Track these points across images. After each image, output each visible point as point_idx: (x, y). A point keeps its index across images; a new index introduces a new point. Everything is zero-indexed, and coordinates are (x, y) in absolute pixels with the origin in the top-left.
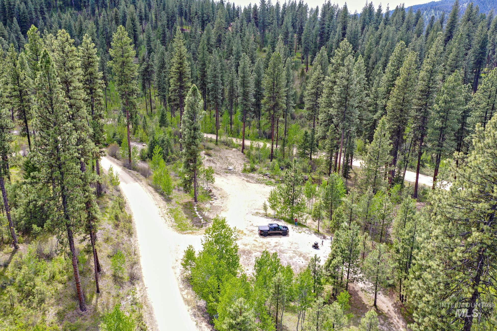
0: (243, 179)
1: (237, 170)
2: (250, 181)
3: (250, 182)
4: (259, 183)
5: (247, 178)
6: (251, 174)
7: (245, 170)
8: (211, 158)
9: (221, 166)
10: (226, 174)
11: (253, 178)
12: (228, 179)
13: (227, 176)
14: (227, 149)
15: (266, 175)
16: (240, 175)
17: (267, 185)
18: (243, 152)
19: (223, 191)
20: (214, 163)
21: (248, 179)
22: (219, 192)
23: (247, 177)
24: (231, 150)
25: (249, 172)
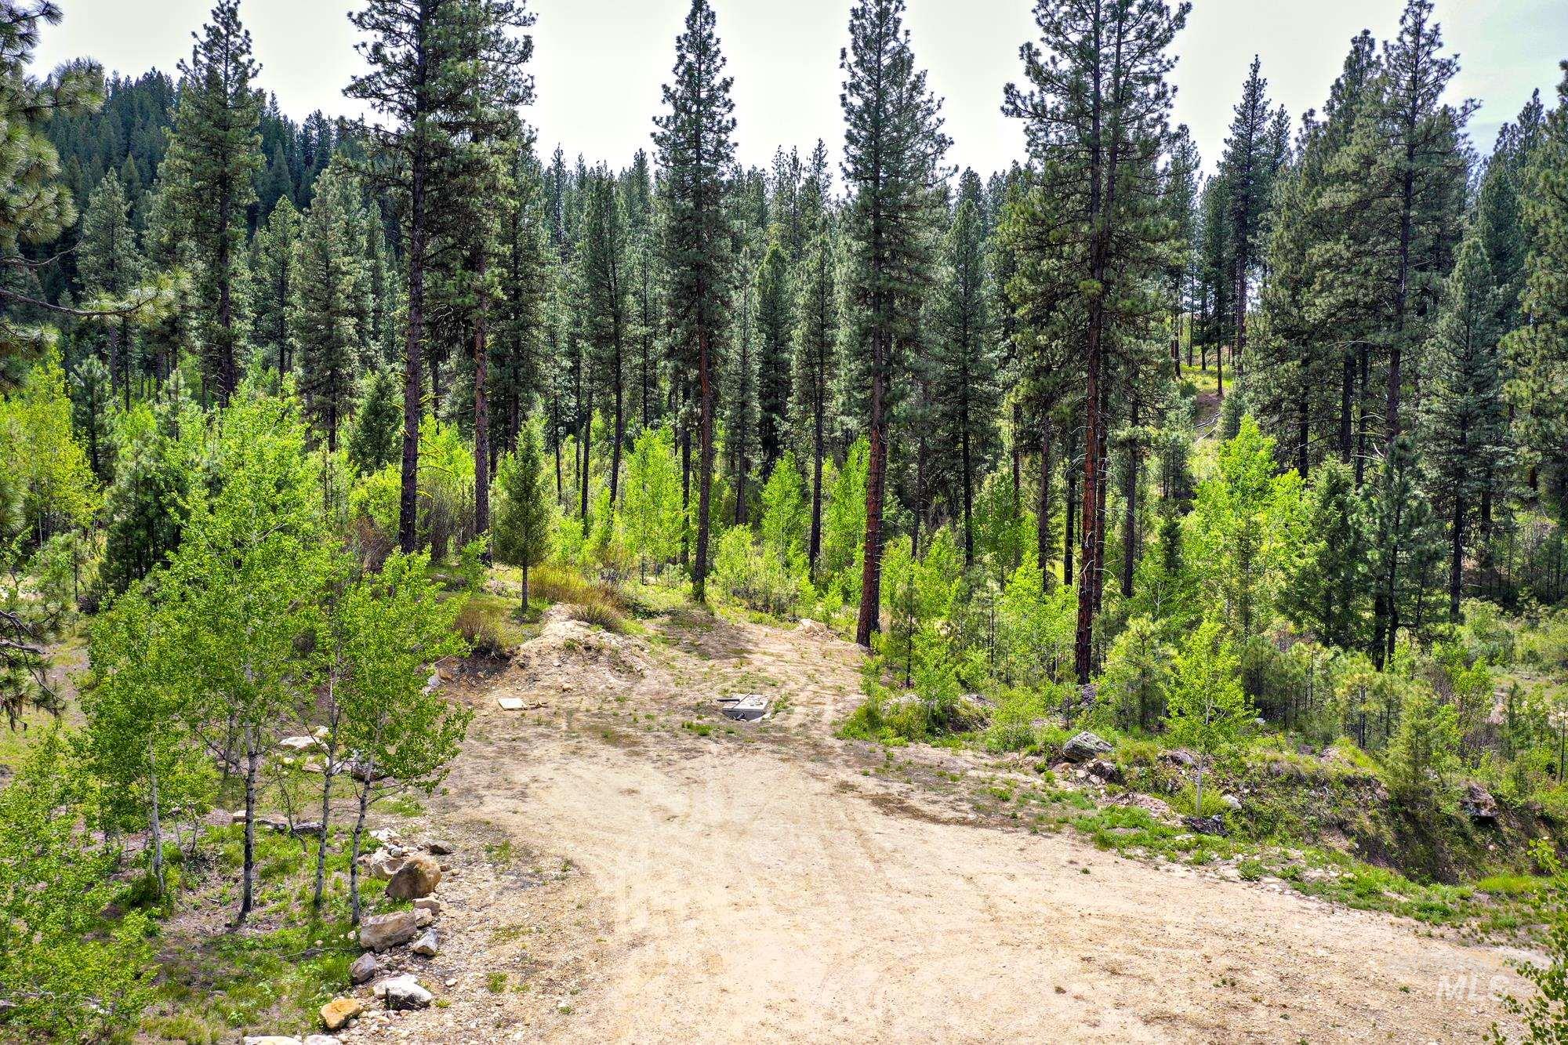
0: (845, 787)
1: (793, 722)
2: (916, 801)
3: (917, 814)
4: (1012, 821)
5: (878, 774)
6: (929, 752)
7: (872, 720)
8: (611, 640)
9: (674, 690)
10: (688, 742)
11: (942, 778)
12: (690, 781)
13: (691, 753)
14: (759, 622)
15: (1077, 756)
16: (819, 753)
17: (1104, 843)
18: (864, 638)
19: (574, 893)
20: (619, 665)
21: (896, 788)
22: (512, 908)
23: (886, 768)
24: (788, 628)
25: (907, 733)
